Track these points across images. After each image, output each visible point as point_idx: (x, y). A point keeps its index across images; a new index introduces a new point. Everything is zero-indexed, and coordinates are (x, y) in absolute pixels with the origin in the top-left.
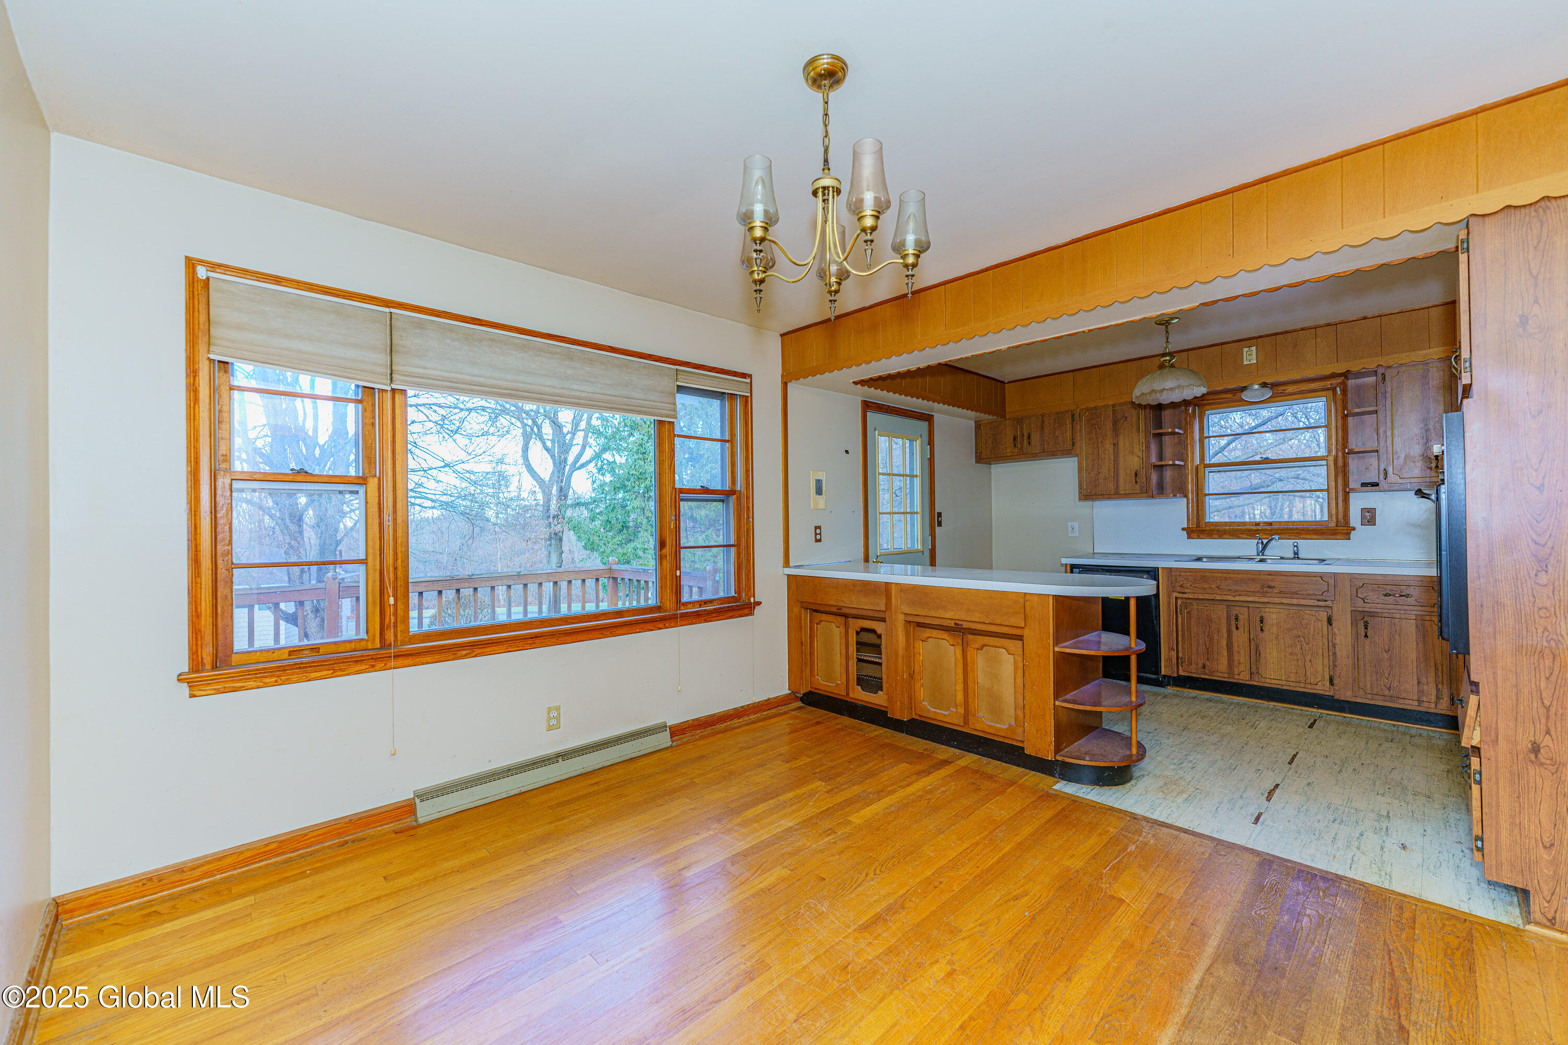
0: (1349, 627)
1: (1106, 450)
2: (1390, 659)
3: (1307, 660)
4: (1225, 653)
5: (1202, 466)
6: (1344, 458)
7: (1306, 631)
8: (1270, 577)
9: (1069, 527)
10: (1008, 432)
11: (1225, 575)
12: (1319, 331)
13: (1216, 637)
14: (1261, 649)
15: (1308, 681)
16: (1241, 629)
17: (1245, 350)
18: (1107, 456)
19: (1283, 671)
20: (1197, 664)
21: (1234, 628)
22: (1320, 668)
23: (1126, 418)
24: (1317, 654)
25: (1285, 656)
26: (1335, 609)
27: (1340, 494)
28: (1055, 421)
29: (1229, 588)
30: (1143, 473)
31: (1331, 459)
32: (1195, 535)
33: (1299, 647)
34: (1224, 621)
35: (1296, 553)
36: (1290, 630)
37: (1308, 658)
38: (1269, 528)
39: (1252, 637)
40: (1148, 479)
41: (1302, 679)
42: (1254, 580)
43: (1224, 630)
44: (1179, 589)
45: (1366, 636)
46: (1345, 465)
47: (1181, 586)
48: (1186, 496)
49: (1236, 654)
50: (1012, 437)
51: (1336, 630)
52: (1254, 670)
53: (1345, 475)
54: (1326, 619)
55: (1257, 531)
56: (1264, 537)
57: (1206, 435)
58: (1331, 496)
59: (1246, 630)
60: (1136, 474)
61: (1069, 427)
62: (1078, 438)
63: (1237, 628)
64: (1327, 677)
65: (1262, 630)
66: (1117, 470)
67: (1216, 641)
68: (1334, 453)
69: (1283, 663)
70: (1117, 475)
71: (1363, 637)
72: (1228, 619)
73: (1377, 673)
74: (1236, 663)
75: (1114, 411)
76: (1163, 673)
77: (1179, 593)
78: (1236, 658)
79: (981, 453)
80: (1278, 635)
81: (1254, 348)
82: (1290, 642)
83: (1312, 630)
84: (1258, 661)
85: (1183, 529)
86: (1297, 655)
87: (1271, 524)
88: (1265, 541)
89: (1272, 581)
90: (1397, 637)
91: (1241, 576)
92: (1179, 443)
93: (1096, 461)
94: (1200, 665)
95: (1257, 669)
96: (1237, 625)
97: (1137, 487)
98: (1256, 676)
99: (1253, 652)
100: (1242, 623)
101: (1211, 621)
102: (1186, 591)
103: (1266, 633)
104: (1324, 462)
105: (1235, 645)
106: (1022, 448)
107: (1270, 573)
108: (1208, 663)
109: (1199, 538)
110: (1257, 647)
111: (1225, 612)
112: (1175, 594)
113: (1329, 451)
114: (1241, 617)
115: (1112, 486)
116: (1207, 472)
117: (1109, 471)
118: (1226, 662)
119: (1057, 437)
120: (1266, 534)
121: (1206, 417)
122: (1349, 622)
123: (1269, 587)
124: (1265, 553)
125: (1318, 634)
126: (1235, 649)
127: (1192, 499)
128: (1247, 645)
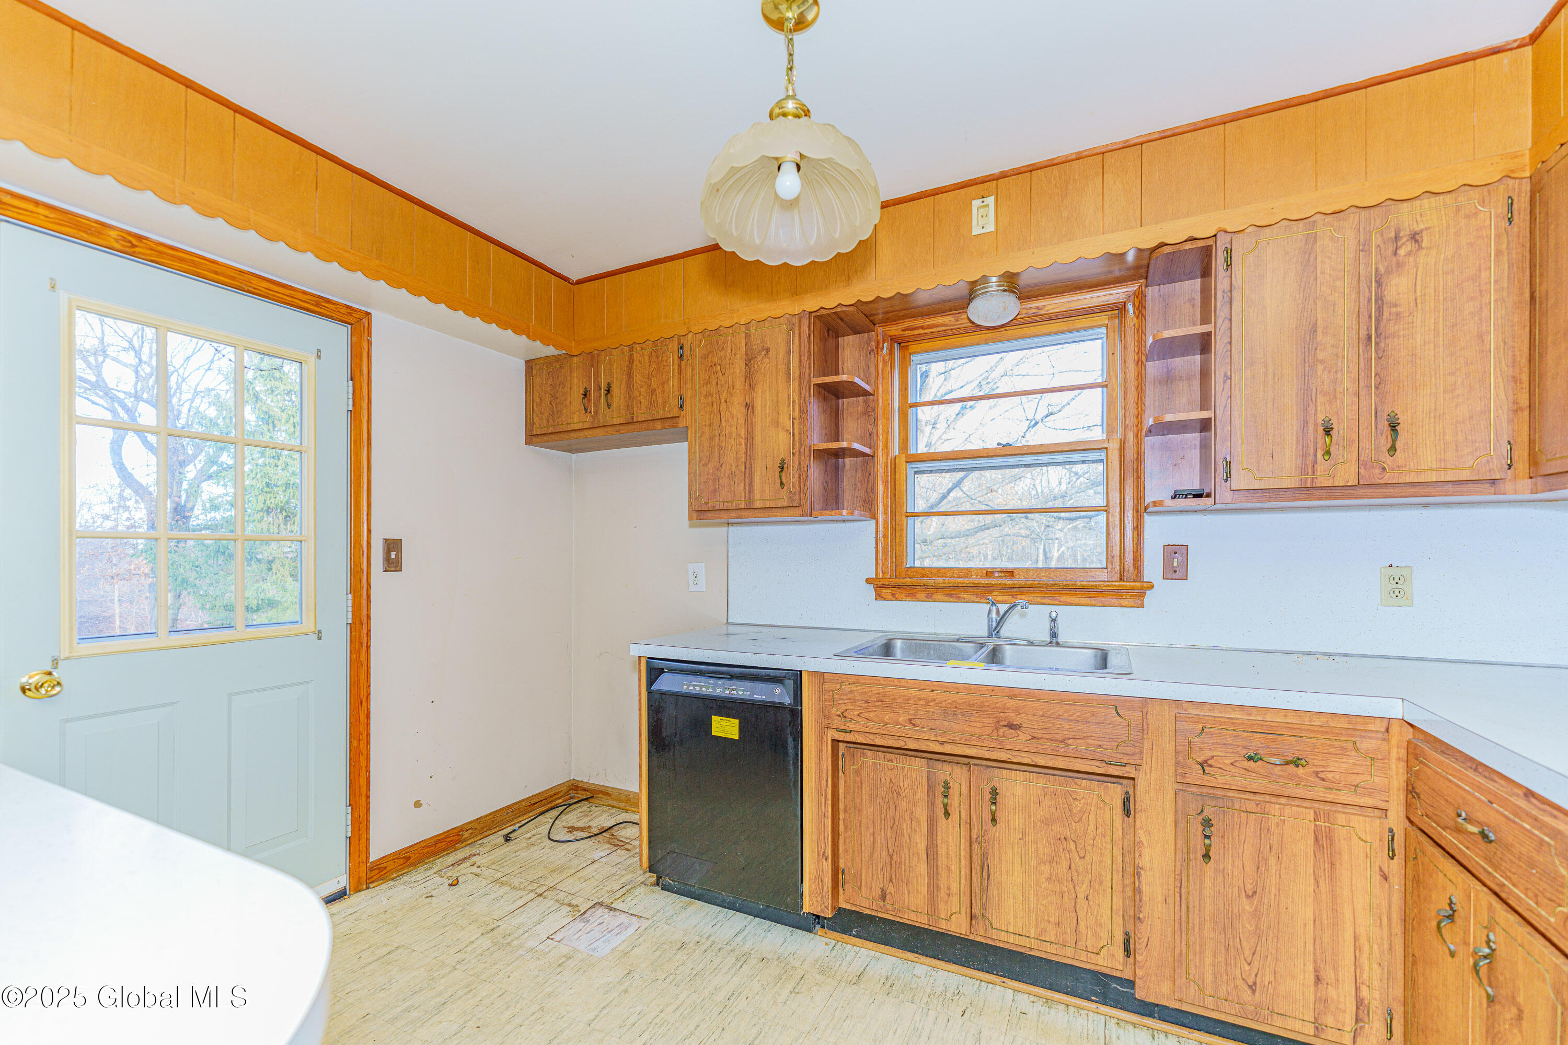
0: (1170, 828)
1: (732, 417)
2: (1256, 915)
3: (1081, 896)
4: (923, 868)
5: (903, 458)
6: (1139, 443)
7: (1080, 826)
8: (1012, 703)
9: (690, 572)
10: (575, 381)
11: (924, 694)
12: (1110, 158)
13: (906, 831)
14: (992, 862)
15: (1081, 944)
16: (954, 815)
17: (976, 203)
18: (734, 429)
19: (1033, 915)
20: (871, 890)
21: (940, 812)
22: (1105, 915)
23: (768, 350)
24: (1101, 883)
25: (1038, 883)
26: (1141, 784)
27: (1129, 515)
28: (650, 357)
29: (932, 724)
30: (793, 465)
31: (1114, 446)
32: (886, 592)
33: (1065, 864)
34: (922, 795)
35: (1054, 635)
36: (1048, 822)
37: (1083, 890)
38: (1008, 582)
39: (974, 836)
40: (803, 478)
41: (1070, 939)
42: (980, 709)
43: (923, 818)
44: (837, 722)
45: (1207, 856)
46: (1139, 458)
47: (842, 715)
48: (874, 517)
49: (942, 871)
50: (582, 392)
51: (1141, 835)
52: (977, 909)
53: (1138, 477)
54: (1119, 803)
55: (989, 588)
56: (999, 598)
57: (911, 400)
58: (1111, 519)
59: (965, 818)
60: (782, 468)
61: (673, 370)
62: (689, 394)
63: (947, 814)
64: (1120, 938)
65: (994, 820)
66: (751, 458)
67: (906, 839)
68: (1118, 435)
69: (1033, 899)
70: (750, 469)
71: (1199, 856)
72: (931, 789)
73: (1227, 949)
74: (942, 894)
75: (747, 336)
76: (806, 909)
77: (839, 730)
78: (943, 881)
79: (533, 424)
80: (1024, 833)
81: (991, 200)
82: (1047, 851)
83: (1092, 827)
84: (984, 889)
85: (868, 581)
86: (1060, 882)
87: (1011, 573)
88: (1003, 608)
89: (1017, 711)
90: (1272, 861)
91: (955, 697)
92: (866, 413)
93: (717, 439)
94: (877, 892)
95: (983, 906)
96: (945, 806)
97: (784, 494)
98: (981, 923)
99: (976, 868)
100: (956, 802)
101: (899, 794)
102: (852, 726)
103: (1002, 825)
104: (1101, 455)
105: (942, 851)
106: (596, 413)
107: (1013, 693)
108: (890, 889)
109: (894, 597)
110: (984, 857)
111: (925, 774)
112: (832, 734)
113: (1110, 432)
114: (955, 789)
115: (741, 492)
116: (911, 473)
117: (737, 460)
118: (924, 890)
119: (654, 391)
120: (1004, 594)
121: (913, 367)
122: (1170, 818)
123: (1011, 726)
124: (1002, 633)
125: (1104, 836)
126: (942, 860)
127: (885, 523)
128: (965, 853)
